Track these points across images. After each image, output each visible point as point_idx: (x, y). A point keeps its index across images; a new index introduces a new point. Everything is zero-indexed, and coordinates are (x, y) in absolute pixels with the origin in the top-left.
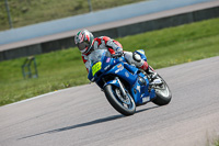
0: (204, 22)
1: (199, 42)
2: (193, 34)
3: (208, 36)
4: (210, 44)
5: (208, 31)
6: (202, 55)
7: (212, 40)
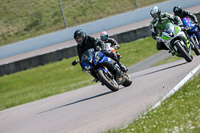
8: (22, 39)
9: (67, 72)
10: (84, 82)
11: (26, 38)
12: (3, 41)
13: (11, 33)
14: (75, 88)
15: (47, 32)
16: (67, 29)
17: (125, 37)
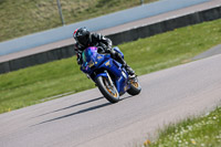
0: (21, 71)
1: (17, 91)
2: (9, 84)
3: (26, 85)
4: (29, 93)
5: (26, 80)
6: (21, 103)
7: (30, 88)
8: (93, 17)
9: (143, 53)
10: (161, 64)
11: (98, 15)
12: (72, 19)
13: (82, 10)
14: (152, 71)
15: (122, 9)
16: (143, 5)
17: (207, 14)
